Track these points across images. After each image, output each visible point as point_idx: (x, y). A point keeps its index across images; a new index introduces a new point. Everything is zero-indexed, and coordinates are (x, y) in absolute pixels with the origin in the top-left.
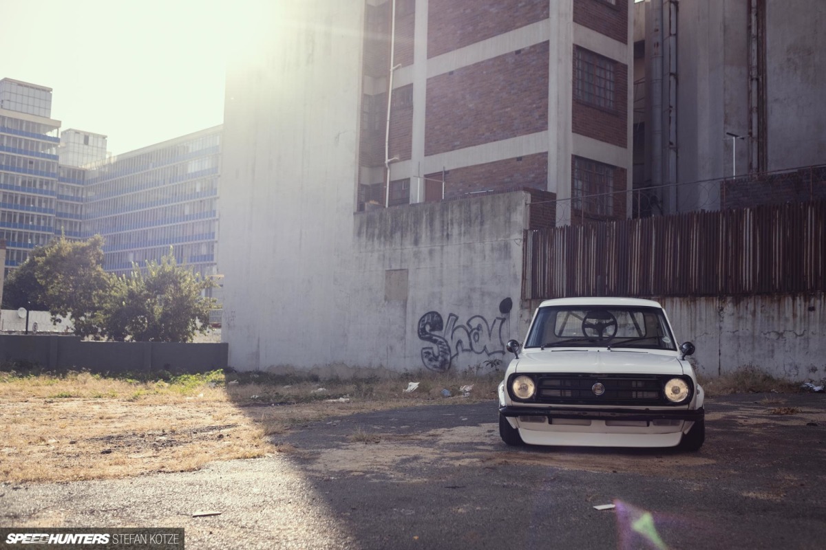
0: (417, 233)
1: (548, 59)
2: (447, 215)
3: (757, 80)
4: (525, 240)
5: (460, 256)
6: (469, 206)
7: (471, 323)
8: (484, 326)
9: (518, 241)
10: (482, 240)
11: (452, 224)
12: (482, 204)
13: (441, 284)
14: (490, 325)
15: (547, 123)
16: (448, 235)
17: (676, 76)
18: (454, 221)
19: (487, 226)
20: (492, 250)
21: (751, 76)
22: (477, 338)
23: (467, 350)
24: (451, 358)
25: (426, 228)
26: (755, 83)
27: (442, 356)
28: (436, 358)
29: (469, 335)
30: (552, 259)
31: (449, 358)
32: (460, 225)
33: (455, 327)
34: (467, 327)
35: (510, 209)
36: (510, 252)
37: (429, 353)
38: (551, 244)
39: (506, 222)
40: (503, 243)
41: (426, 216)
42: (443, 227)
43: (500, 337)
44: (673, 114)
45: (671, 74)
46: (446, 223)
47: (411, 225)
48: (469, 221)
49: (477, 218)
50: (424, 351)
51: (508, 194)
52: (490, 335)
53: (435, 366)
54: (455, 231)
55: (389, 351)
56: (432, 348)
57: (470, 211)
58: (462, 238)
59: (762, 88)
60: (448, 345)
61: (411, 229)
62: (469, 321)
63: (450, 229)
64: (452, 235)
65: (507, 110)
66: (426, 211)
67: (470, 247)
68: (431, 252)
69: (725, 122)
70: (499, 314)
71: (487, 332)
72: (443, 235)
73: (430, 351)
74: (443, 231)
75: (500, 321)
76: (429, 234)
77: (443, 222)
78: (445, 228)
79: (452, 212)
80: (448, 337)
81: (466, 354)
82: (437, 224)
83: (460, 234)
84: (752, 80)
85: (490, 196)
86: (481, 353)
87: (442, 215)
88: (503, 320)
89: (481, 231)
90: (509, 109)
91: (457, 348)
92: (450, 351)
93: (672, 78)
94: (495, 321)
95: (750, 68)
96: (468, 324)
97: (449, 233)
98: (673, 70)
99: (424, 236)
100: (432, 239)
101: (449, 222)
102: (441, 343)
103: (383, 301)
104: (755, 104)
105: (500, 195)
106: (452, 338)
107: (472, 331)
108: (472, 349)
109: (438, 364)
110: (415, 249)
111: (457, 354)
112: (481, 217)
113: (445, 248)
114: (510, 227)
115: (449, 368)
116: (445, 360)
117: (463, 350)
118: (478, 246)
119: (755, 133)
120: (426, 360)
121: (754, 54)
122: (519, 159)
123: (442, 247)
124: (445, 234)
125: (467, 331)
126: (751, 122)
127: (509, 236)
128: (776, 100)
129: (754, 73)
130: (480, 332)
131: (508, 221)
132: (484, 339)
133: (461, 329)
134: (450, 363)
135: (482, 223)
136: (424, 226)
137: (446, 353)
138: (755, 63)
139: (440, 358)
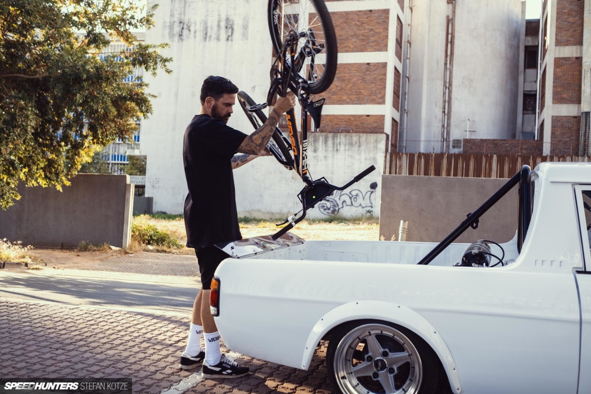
0: (316, 147)
1: (386, 71)
2: (337, 140)
3: (449, 88)
4: (386, 157)
5: (345, 160)
6: (352, 137)
7: (352, 193)
8: (360, 194)
9: (382, 157)
10: (359, 154)
11: (340, 144)
12: (360, 137)
13: (333, 173)
14: (364, 194)
15: (385, 101)
16: (337, 150)
17: (408, 78)
18: (341, 143)
19: (363, 148)
20: (366, 159)
21: (446, 86)
22: (355, 200)
23: (349, 205)
24: (339, 209)
25: (322, 144)
26: (447, 89)
27: (333, 208)
28: (329, 209)
29: (351, 198)
30: (400, 166)
31: (337, 209)
32: (345, 145)
33: (342, 194)
34: (349, 194)
35: (376, 141)
36: (376, 161)
37: (324, 206)
38: (400, 159)
39: (374, 147)
40: (372, 157)
41: (322, 139)
42: (334, 145)
43: (370, 200)
44: (407, 96)
45: (407, 77)
46: (335, 144)
47: (311, 143)
48: (351, 144)
49: (356, 143)
50: (320, 205)
51: (375, 135)
52: (364, 199)
53: (328, 213)
54: (342, 148)
55: (295, 205)
56: (326, 204)
57: (352, 139)
58: (347, 152)
59: (450, 92)
60: (336, 203)
61: (311, 144)
62: (351, 192)
63: (338, 147)
64: (340, 150)
65: (360, 91)
66: (322, 136)
67: (351, 156)
68: (325, 157)
69: (436, 105)
70: (369, 189)
71: (362, 197)
72: (334, 149)
73: (325, 205)
74: (334, 147)
75: (370, 193)
76: (324, 148)
77: (334, 143)
78: (335, 146)
79: (340, 139)
80: (337, 199)
81: (349, 207)
82: (330, 143)
83: (345, 150)
84: (446, 88)
85: (365, 134)
86: (358, 207)
87: (333, 139)
88: (372, 192)
89: (359, 150)
90: (362, 91)
91: (342, 204)
92: (338, 205)
93: (407, 79)
94: (367, 193)
95: (445, 82)
96: (350, 193)
97: (338, 149)
98: (408, 76)
99: (320, 149)
100: (326, 150)
101: (338, 143)
102: (332, 202)
103: (291, 179)
104: (447, 99)
105: (372, 134)
106: (339, 199)
107: (353, 196)
108: (352, 205)
109: (330, 211)
110: (314, 154)
111: (343, 207)
112: (359, 143)
113: (335, 156)
114: (377, 150)
115: (338, 213)
116: (335, 210)
117: (347, 205)
118: (357, 157)
119: (446, 112)
120: (322, 210)
121: (448, 77)
122: (368, 116)
123: (333, 155)
124: (335, 149)
125: (349, 197)
126: (445, 106)
127: (376, 154)
128: (456, 99)
129: (447, 85)
130: (358, 197)
131: (376, 147)
132: (360, 200)
133: (346, 195)
134: (338, 211)
135: (359, 146)
136: (320, 143)
137: (335, 206)
138: (448, 80)
139: (331, 209)
